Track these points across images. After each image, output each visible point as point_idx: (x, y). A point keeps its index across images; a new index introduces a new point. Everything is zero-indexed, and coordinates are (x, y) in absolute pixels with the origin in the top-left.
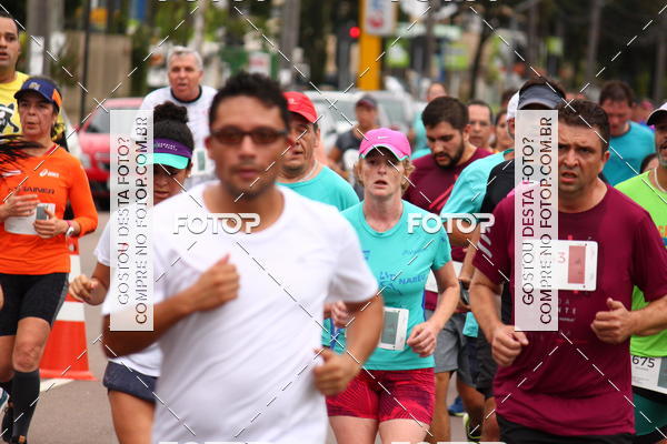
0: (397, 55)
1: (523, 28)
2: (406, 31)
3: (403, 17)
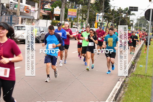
0: (99, 25)
1: (112, 22)
2: (100, 22)
3: (100, 21)
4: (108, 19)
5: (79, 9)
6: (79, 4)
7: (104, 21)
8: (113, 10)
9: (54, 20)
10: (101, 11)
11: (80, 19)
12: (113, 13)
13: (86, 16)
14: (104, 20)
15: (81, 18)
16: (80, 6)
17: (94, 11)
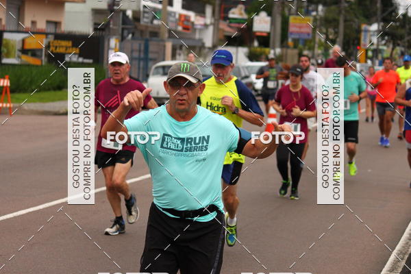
4: (392, 39)
5: (318, 17)
6: (317, 4)
7: (382, 45)
8: (405, 15)
9: (254, 47)
10: (374, 19)
11: (320, 40)
12: (404, 23)
13: (336, 33)
14: (383, 42)
15: (323, 40)
16: (320, 8)
17: (356, 20)
